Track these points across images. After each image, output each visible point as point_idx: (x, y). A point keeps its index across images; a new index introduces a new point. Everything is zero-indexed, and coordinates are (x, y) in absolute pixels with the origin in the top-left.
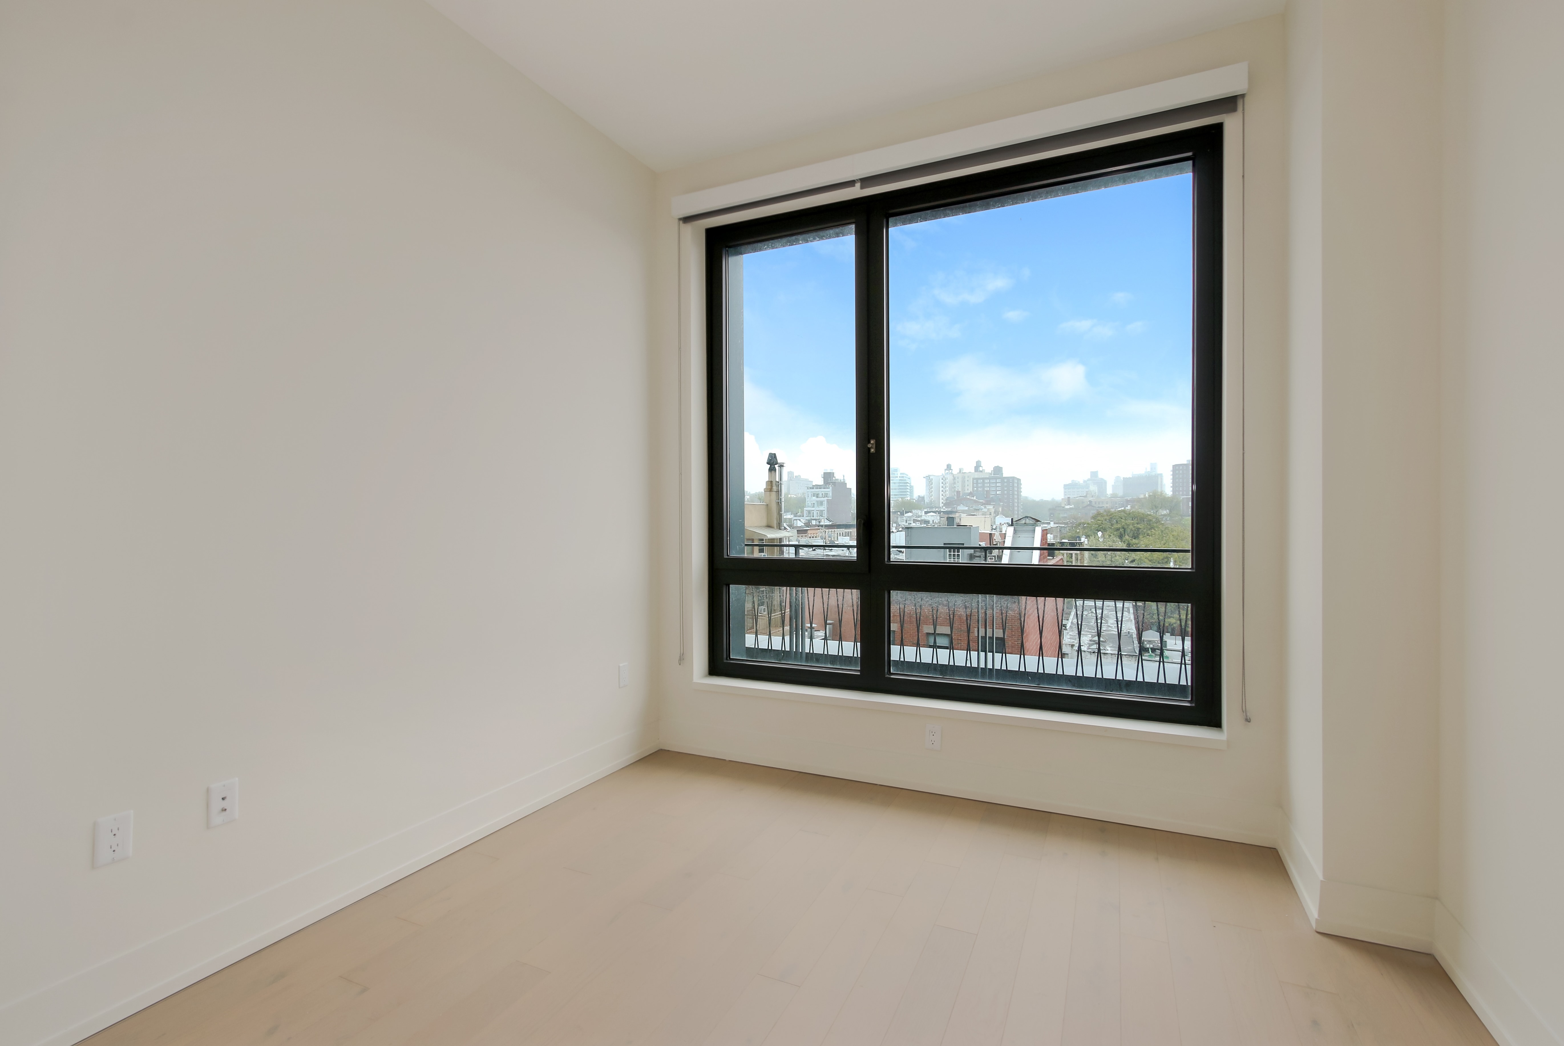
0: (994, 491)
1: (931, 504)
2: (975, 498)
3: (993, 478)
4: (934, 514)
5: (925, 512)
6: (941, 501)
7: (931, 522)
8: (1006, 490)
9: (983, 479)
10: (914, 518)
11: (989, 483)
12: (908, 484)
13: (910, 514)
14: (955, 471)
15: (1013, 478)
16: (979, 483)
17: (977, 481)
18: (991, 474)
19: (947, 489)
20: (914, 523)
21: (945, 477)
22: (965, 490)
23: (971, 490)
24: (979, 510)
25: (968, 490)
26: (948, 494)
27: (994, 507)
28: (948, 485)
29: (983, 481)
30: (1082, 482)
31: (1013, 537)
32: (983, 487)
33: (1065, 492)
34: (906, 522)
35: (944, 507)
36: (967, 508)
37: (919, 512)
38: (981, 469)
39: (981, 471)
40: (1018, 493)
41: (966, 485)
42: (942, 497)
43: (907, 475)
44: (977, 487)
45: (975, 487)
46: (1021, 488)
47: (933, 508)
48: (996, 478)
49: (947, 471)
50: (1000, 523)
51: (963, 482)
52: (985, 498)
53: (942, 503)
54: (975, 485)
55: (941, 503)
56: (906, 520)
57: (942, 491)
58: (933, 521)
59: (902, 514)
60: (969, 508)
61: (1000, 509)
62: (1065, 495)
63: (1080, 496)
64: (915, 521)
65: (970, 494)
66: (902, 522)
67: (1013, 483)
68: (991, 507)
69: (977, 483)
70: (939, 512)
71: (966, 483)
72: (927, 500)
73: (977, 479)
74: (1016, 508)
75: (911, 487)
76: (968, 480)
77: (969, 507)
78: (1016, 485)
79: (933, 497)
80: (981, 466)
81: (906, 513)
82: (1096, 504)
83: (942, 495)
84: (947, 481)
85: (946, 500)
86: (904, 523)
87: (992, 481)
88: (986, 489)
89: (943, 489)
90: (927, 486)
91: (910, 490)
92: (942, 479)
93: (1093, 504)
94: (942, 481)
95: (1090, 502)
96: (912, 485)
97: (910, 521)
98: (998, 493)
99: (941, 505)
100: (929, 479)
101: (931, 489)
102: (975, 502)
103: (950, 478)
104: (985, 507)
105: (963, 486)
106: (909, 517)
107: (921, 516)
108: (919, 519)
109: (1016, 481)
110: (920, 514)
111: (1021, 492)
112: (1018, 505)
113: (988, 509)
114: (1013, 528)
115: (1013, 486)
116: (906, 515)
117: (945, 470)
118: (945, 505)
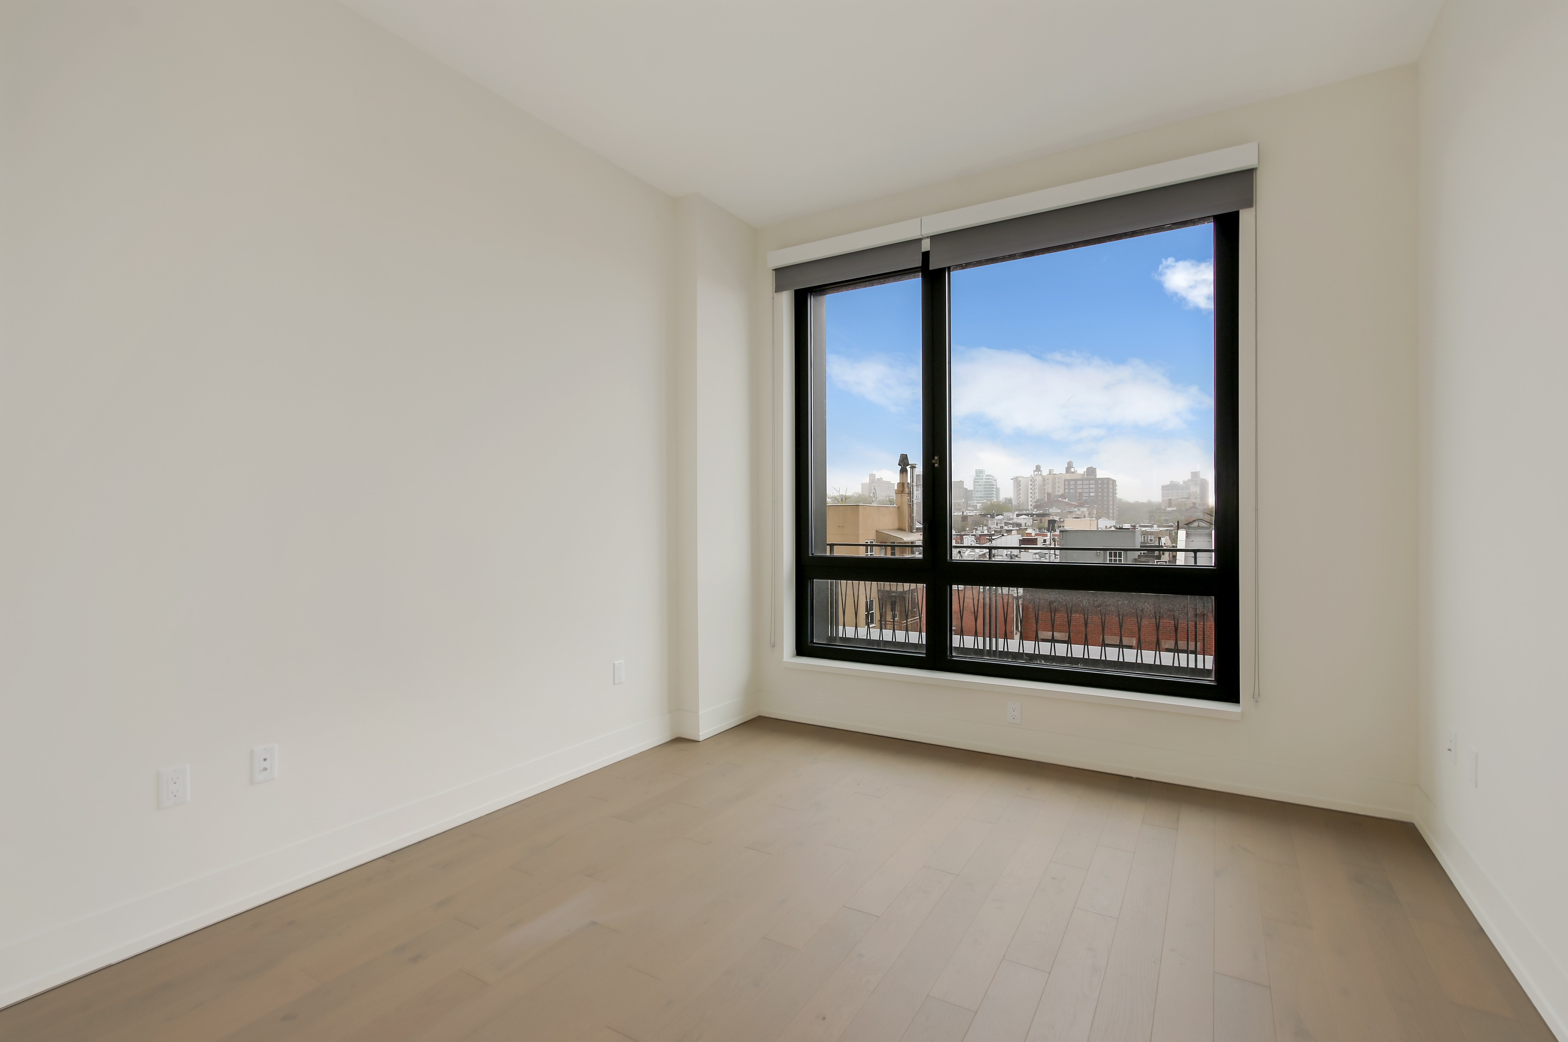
0: (1087, 492)
1: (1019, 507)
2: (1067, 500)
3: (1086, 479)
4: (1027, 517)
5: (1017, 514)
6: (1030, 503)
7: (1023, 525)
8: (1100, 492)
9: (1076, 480)
10: (1005, 521)
11: (1082, 484)
12: (994, 486)
13: (1000, 517)
14: (1045, 472)
15: (1108, 479)
16: (1071, 485)
17: (1069, 483)
18: (1084, 475)
19: (1037, 490)
20: (1005, 525)
21: (1034, 478)
22: (1055, 492)
23: (1061, 492)
24: (1072, 512)
25: (1059, 492)
26: (1037, 496)
27: (1088, 510)
28: (1037, 486)
29: (1076, 483)
30: (1181, 483)
31: (1186, 541)
32: (1076, 489)
33: (1163, 494)
34: (997, 525)
35: (1035, 510)
36: (1059, 511)
37: (1010, 515)
38: (1072, 470)
39: (1073, 473)
40: (1113, 494)
41: (1057, 487)
42: (1031, 499)
43: (993, 477)
44: (1069, 489)
45: (1067, 489)
46: (1116, 490)
47: (1022, 510)
48: (1090, 480)
49: (1036, 473)
50: (1106, 527)
51: (1054, 483)
52: (1078, 500)
53: (1031, 505)
54: (1067, 487)
55: (1029, 505)
56: (997, 523)
57: (1031, 493)
58: (1026, 523)
59: (993, 516)
60: (1062, 511)
61: (1095, 512)
62: (1163, 496)
63: (1182, 498)
64: (1006, 524)
65: (1063, 496)
66: (993, 524)
67: (1108, 484)
68: (1085, 509)
69: (1069, 485)
70: (1032, 515)
71: (1057, 485)
72: (1014, 503)
73: (1069, 480)
74: (1111, 511)
75: (998, 489)
76: (1058, 482)
77: (1061, 509)
78: (1111, 486)
79: (1021, 500)
80: (1073, 467)
81: (997, 515)
82: (1199, 506)
83: (1031, 497)
84: (1036, 482)
85: (1036, 502)
86: (995, 526)
87: (1085, 482)
88: (1078, 491)
89: (1031, 491)
90: (1014, 488)
91: (996, 492)
92: (1031, 480)
93: (1197, 506)
94: (1031, 482)
95: (1194, 503)
96: (998, 487)
97: (1001, 524)
98: (1091, 494)
99: (1030, 507)
100: (1017, 481)
101: (1019, 491)
102: (1067, 504)
103: (1039, 480)
104: (1079, 510)
105: (1054, 488)
106: (999, 520)
107: (1013, 519)
108: (1011, 522)
109: (1111, 482)
110: (1011, 517)
111: (1116, 493)
112: (1113, 507)
113: (1082, 512)
114: (1185, 532)
115: (1108, 488)
116: (996, 518)
117: (1034, 471)
118: (1036, 507)
